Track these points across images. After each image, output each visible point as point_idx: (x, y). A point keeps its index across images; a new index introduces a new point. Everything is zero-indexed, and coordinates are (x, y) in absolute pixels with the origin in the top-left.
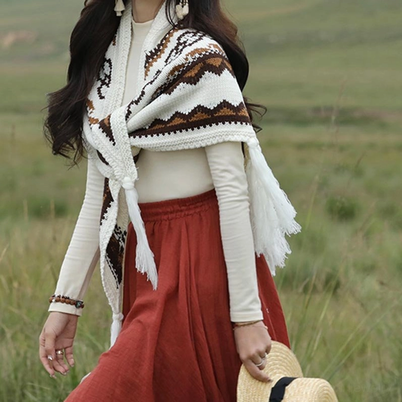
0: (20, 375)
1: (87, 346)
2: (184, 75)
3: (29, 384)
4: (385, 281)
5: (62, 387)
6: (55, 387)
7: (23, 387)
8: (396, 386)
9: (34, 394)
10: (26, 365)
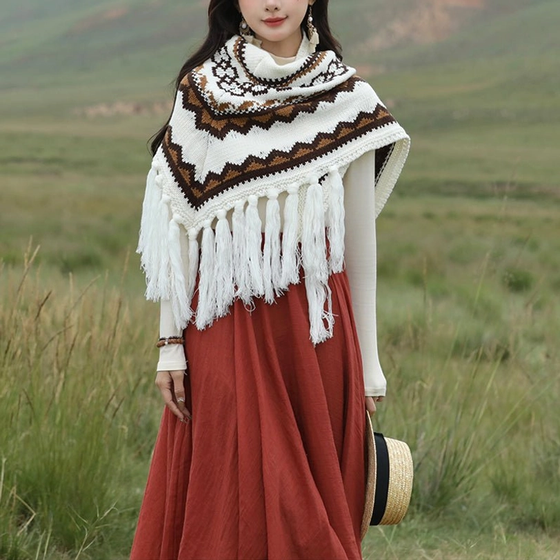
8: (557, 455)
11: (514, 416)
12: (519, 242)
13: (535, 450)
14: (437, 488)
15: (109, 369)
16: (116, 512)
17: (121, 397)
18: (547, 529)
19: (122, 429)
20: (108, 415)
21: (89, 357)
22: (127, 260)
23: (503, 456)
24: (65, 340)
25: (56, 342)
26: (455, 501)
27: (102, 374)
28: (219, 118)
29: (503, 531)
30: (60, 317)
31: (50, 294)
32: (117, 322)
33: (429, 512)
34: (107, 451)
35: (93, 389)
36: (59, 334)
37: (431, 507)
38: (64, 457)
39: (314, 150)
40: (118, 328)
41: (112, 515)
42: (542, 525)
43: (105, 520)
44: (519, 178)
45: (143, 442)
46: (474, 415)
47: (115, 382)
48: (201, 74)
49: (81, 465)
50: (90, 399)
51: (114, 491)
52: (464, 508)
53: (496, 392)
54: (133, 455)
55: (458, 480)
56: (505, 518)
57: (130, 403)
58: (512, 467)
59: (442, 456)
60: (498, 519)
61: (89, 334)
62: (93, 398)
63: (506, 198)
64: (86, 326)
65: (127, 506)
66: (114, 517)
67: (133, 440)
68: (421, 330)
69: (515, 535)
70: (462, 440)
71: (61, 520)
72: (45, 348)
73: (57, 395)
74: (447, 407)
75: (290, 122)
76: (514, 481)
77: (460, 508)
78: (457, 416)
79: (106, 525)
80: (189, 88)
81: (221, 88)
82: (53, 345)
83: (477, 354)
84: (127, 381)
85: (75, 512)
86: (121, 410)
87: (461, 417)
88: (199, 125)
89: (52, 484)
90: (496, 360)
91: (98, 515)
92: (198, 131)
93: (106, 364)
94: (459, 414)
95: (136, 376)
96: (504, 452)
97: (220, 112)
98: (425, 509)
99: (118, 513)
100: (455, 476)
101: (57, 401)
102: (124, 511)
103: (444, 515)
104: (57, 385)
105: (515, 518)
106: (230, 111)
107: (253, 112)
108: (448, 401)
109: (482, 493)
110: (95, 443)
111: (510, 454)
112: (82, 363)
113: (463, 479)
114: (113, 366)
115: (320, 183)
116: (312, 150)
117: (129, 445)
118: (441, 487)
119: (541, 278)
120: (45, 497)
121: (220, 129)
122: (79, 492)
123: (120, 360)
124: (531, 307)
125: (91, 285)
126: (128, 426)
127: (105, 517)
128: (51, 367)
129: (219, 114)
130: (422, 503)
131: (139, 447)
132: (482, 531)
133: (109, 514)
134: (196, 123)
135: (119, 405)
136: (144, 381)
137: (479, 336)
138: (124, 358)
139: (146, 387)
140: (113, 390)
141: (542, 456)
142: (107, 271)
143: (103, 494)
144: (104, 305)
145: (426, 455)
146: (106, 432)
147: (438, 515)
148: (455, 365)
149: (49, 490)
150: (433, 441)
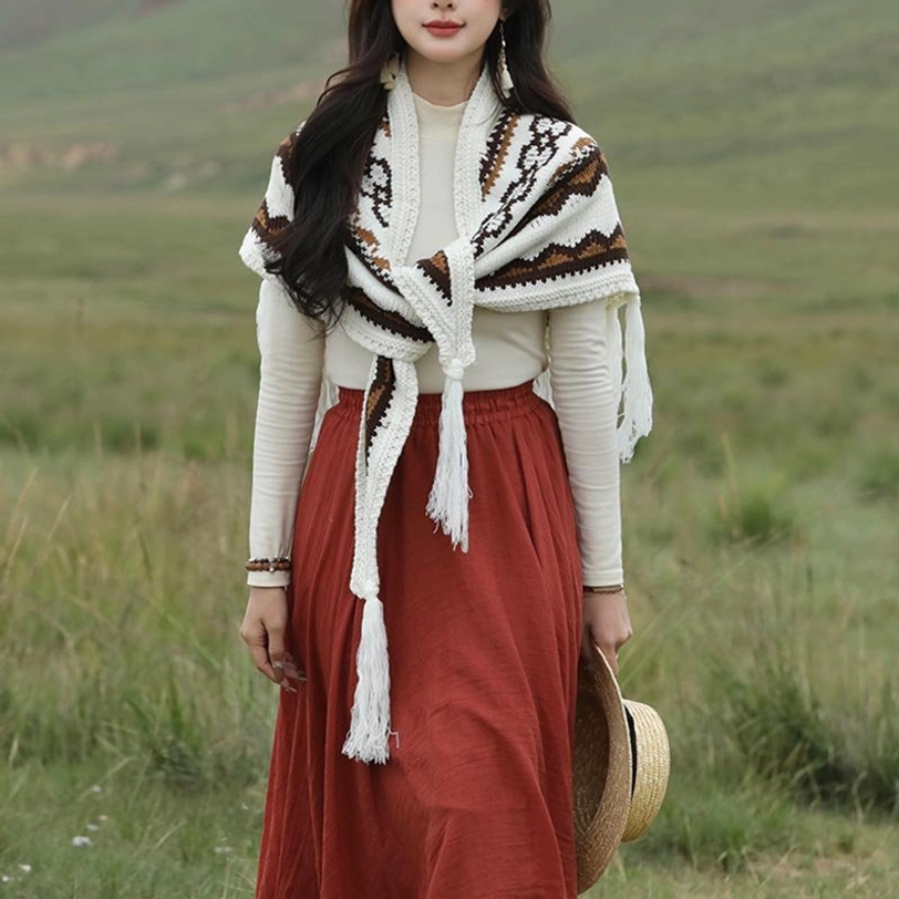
0: (88, 710)
1: (196, 662)
2: (569, 180)
3: (104, 723)
4: (689, 559)
5: (157, 729)
6: (146, 729)
7: (94, 730)
8: (706, 731)
9: (112, 740)
10: (98, 694)
18: (692, 857)
42: (685, 851)
141: (678, 734)
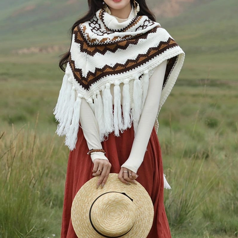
4: (227, 155)
8: (231, 200)
11: (211, 183)
12: (212, 105)
13: (221, 198)
14: (178, 216)
15: (31, 167)
16: (35, 230)
17: (36, 178)
18: (227, 233)
19: (37, 193)
20: (31, 187)
21: (22, 161)
22: (38, 117)
23: (207, 201)
24: (11, 153)
25: (7, 155)
26: (186, 221)
27: (28, 169)
28: (91, 46)
29: (208, 234)
30: (8, 143)
31: (4, 133)
32: (34, 145)
33: (175, 226)
34: (31, 203)
35: (24, 175)
36: (8, 151)
37: (176, 224)
38: (11, 206)
39: (137, 63)
40: (34, 148)
41: (34, 231)
42: (225, 231)
43: (31, 234)
44: (211, 77)
45: (46, 198)
46: (194, 183)
47: (34, 172)
48: (83, 25)
49: (19, 209)
50: (22, 180)
51: (34, 221)
52: (190, 224)
53: (203, 173)
54: (42, 204)
55: (187, 212)
56: (209, 229)
57: (40, 181)
58: (211, 206)
59: (180, 202)
60: (206, 229)
61: (21, 151)
62: (24, 179)
63: (205, 86)
64: (20, 147)
65: (40, 227)
66: (35, 232)
67: (42, 198)
68: (169, 146)
69: (214, 236)
70: (189, 194)
71: (11, 234)
72: (2, 157)
73: (8, 178)
74: (181, 180)
75: (125, 49)
76: (212, 212)
77: (189, 224)
78: (186, 184)
79: (31, 236)
80: (78, 32)
81: (93, 32)
82: (5, 156)
83: (195, 156)
84: (39, 171)
85: (17, 230)
86: (37, 184)
87: (188, 184)
88: (82, 50)
89: (6, 218)
90: (203, 158)
91: (27, 231)
92: (82, 53)
93: (29, 164)
94: (187, 183)
95: (43, 169)
96: (208, 199)
97: (92, 43)
98: (173, 225)
99: (36, 230)
100: (186, 210)
101: (8, 181)
102: (39, 229)
103: (181, 228)
104: (8, 174)
105: (213, 228)
106: (96, 43)
107: (107, 43)
108: (182, 177)
109: (198, 218)
110: (25, 199)
111: (210, 200)
112: (18, 164)
113: (189, 211)
114: (33, 165)
115: (139, 79)
116: (136, 63)
117: (40, 200)
118: (180, 215)
119: (222, 121)
120: (4, 224)
121: (92, 51)
122: (19, 221)
123: (36, 162)
124: (218, 134)
125: (22, 129)
126: (40, 191)
127: (30, 232)
128: (5, 166)
129: (91, 45)
130: (172, 223)
131: (45, 201)
132: (199, 235)
133: (32, 231)
134: (80, 49)
135: (36, 182)
136: (46, 171)
137: (195, 147)
138: (37, 161)
139: (47, 174)
140: (33, 176)
141: (224, 201)
142: (29, 122)
143: (29, 222)
144: (28, 138)
145: (173, 201)
146: (30, 194)
147: (179, 228)
148: (184, 161)
149: (5, 220)
150: (176, 195)
